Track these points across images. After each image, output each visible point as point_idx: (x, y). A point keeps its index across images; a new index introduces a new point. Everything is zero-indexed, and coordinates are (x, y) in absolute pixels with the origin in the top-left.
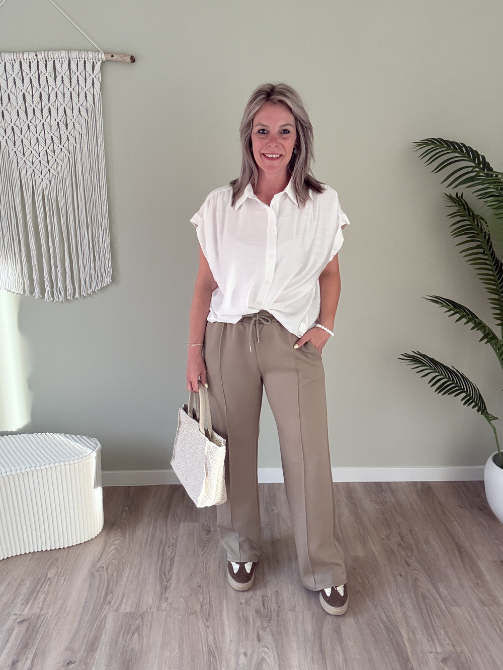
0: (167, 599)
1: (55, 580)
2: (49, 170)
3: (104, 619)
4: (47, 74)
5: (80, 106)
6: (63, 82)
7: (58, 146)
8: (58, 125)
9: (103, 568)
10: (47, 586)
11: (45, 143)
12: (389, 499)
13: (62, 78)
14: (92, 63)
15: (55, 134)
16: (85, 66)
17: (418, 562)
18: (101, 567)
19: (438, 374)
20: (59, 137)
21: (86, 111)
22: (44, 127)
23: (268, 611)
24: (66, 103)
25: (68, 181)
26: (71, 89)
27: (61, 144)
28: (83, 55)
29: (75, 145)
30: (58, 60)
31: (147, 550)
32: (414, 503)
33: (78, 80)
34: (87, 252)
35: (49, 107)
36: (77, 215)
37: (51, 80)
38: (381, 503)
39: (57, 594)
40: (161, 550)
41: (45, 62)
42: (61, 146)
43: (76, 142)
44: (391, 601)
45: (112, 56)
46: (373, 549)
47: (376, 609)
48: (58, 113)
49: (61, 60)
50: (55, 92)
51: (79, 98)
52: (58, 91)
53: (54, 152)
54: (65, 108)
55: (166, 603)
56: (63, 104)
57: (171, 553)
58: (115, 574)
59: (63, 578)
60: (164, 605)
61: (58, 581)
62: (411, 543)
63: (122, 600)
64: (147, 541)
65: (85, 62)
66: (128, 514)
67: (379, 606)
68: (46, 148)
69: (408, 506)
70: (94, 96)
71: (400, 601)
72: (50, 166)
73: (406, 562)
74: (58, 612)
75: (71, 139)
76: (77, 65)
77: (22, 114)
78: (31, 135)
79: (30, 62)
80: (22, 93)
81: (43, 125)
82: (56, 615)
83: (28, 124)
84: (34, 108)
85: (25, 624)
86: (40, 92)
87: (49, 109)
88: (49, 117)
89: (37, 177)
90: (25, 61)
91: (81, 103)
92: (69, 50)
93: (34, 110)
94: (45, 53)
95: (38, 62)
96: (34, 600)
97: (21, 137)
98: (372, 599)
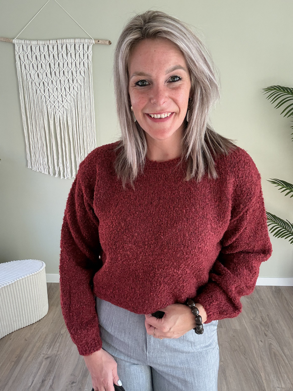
1: (65, 334)
2: (63, 105)
4: (62, 52)
5: (81, 70)
6: (71, 57)
7: (68, 93)
8: (68, 80)
10: (60, 339)
11: (61, 91)
12: (255, 296)
13: (71, 54)
14: (87, 45)
15: (67, 86)
16: (83, 47)
17: (272, 334)
20: (69, 88)
21: (83, 72)
22: (60, 82)
24: (73, 68)
26: (76, 61)
27: (70, 91)
28: (83, 41)
29: (77, 91)
30: (69, 44)
32: (270, 299)
33: (79, 55)
35: (64, 71)
37: (65, 56)
38: (251, 298)
39: (65, 344)
41: (61, 45)
44: (255, 357)
45: (99, 41)
46: (245, 325)
47: (247, 361)
48: (68, 74)
49: (70, 44)
50: (67, 62)
51: (80, 65)
53: (66, 96)
54: (72, 71)
56: (71, 69)
61: (66, 336)
62: (268, 323)
65: (83, 45)
67: (248, 358)
68: (62, 94)
69: (267, 300)
70: (88, 64)
71: (261, 357)
72: (64, 103)
73: (265, 334)
75: (76, 88)
76: (79, 46)
77: (49, 75)
78: (54, 87)
79: (53, 45)
80: (48, 63)
81: (60, 81)
82: (66, 355)
83: (52, 80)
84: (55, 71)
85: (49, 360)
86: (59, 62)
87: (64, 72)
88: (63, 76)
89: (56, 110)
90: (51, 45)
91: (81, 68)
92: (75, 38)
93: (55, 73)
94: (61, 41)
95: (57, 45)
96: (53, 346)
97: (49, 87)
98: (245, 355)
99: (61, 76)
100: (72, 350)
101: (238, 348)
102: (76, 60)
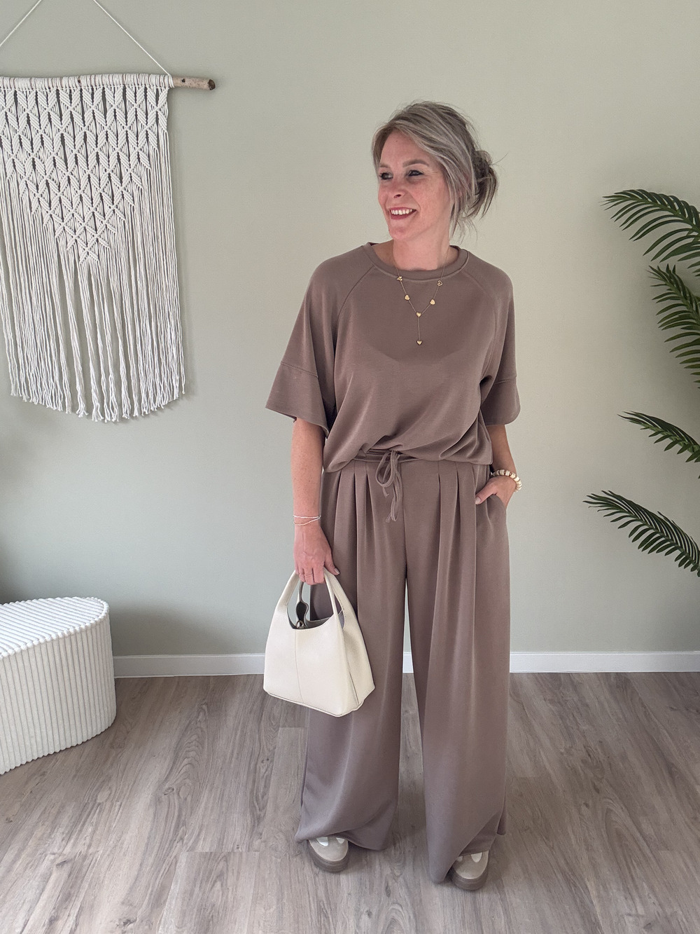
0: (261, 834)
1: (108, 805)
2: (98, 241)
3: (174, 862)
4: (93, 108)
5: (140, 151)
6: (116, 118)
7: (110, 207)
8: (110, 177)
9: (173, 790)
10: (96, 815)
12: (570, 697)
13: (115, 112)
14: (155, 91)
15: (105, 190)
16: (146, 96)
17: (611, 786)
18: (169, 788)
19: (640, 523)
20: (110, 194)
21: (147, 157)
22: (89, 181)
23: (400, 853)
24: (120, 146)
25: (123, 254)
26: (127, 128)
27: (113, 204)
28: (143, 79)
29: (133, 205)
30: (109, 87)
31: (232, 765)
32: (606, 705)
33: (136, 115)
34: (150, 353)
35: (97, 153)
36: (135, 302)
37: (99, 116)
38: (559, 703)
39: (110, 827)
40: (252, 765)
41: (91, 91)
42: (113, 207)
43: (133, 200)
44: (573, 842)
45: (184, 81)
46: (548, 766)
47: (553, 854)
48: (109, 162)
49: (113, 87)
50: (104, 131)
51: (137, 140)
52: (109, 131)
53: (104, 216)
54: (118, 153)
55: (259, 841)
56: (116, 148)
57: (266, 770)
58: (189, 799)
59: (119, 803)
60: (257, 843)
61: (110, 808)
62: (601, 759)
63: (199, 835)
64: (232, 755)
65: (146, 89)
66: (207, 714)
67: (556, 848)
68: (93, 209)
69: (596, 706)
70: (158, 137)
71: (586, 842)
72: (99, 234)
73: (595, 787)
74: (111, 851)
75: (128, 197)
76: (135, 93)
77: (60, 163)
78: (73, 192)
79: (70, 91)
80: (59, 134)
81: (89, 178)
82: (108, 855)
83: (69, 177)
84: (76, 155)
85: (67, 868)
86: (85, 133)
87: (97, 156)
88: (97, 166)
89: (81, 250)
90: (64, 89)
91: (140, 147)
92: (123, 73)
93: (76, 158)
94: (90, 79)
95: (81, 90)
96: (79, 835)
97: (59, 194)
98: (546, 838)
99: (90, 167)
100: (125, 843)
101: (531, 822)
102: (129, 125)
